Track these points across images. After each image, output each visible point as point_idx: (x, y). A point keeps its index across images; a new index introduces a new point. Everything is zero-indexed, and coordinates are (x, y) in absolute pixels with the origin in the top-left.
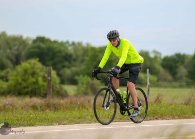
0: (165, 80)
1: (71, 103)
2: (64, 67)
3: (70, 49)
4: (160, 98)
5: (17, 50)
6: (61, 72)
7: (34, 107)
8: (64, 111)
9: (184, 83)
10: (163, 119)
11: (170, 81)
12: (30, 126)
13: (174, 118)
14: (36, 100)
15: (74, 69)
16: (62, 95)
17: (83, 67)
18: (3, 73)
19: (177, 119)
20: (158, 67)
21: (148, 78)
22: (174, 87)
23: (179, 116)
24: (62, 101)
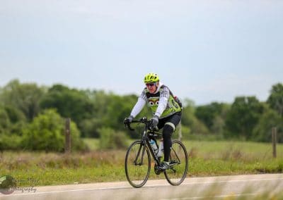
0: (199, 132)
1: (93, 159)
2: (84, 118)
3: (91, 98)
4: (194, 152)
5: (31, 100)
6: (81, 124)
7: (51, 164)
8: (84, 168)
9: (221, 135)
10: (197, 176)
11: (205, 134)
12: (46, 185)
13: (210, 175)
14: (53, 156)
15: (95, 120)
16: (83, 150)
17: (106, 118)
18: (15, 126)
19: (213, 176)
20: (191, 117)
21: (180, 130)
22: (211, 140)
23: (215, 173)
24: (83, 157)
